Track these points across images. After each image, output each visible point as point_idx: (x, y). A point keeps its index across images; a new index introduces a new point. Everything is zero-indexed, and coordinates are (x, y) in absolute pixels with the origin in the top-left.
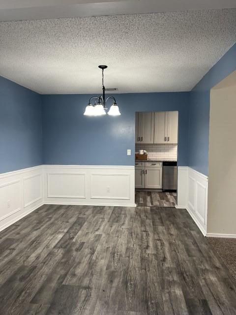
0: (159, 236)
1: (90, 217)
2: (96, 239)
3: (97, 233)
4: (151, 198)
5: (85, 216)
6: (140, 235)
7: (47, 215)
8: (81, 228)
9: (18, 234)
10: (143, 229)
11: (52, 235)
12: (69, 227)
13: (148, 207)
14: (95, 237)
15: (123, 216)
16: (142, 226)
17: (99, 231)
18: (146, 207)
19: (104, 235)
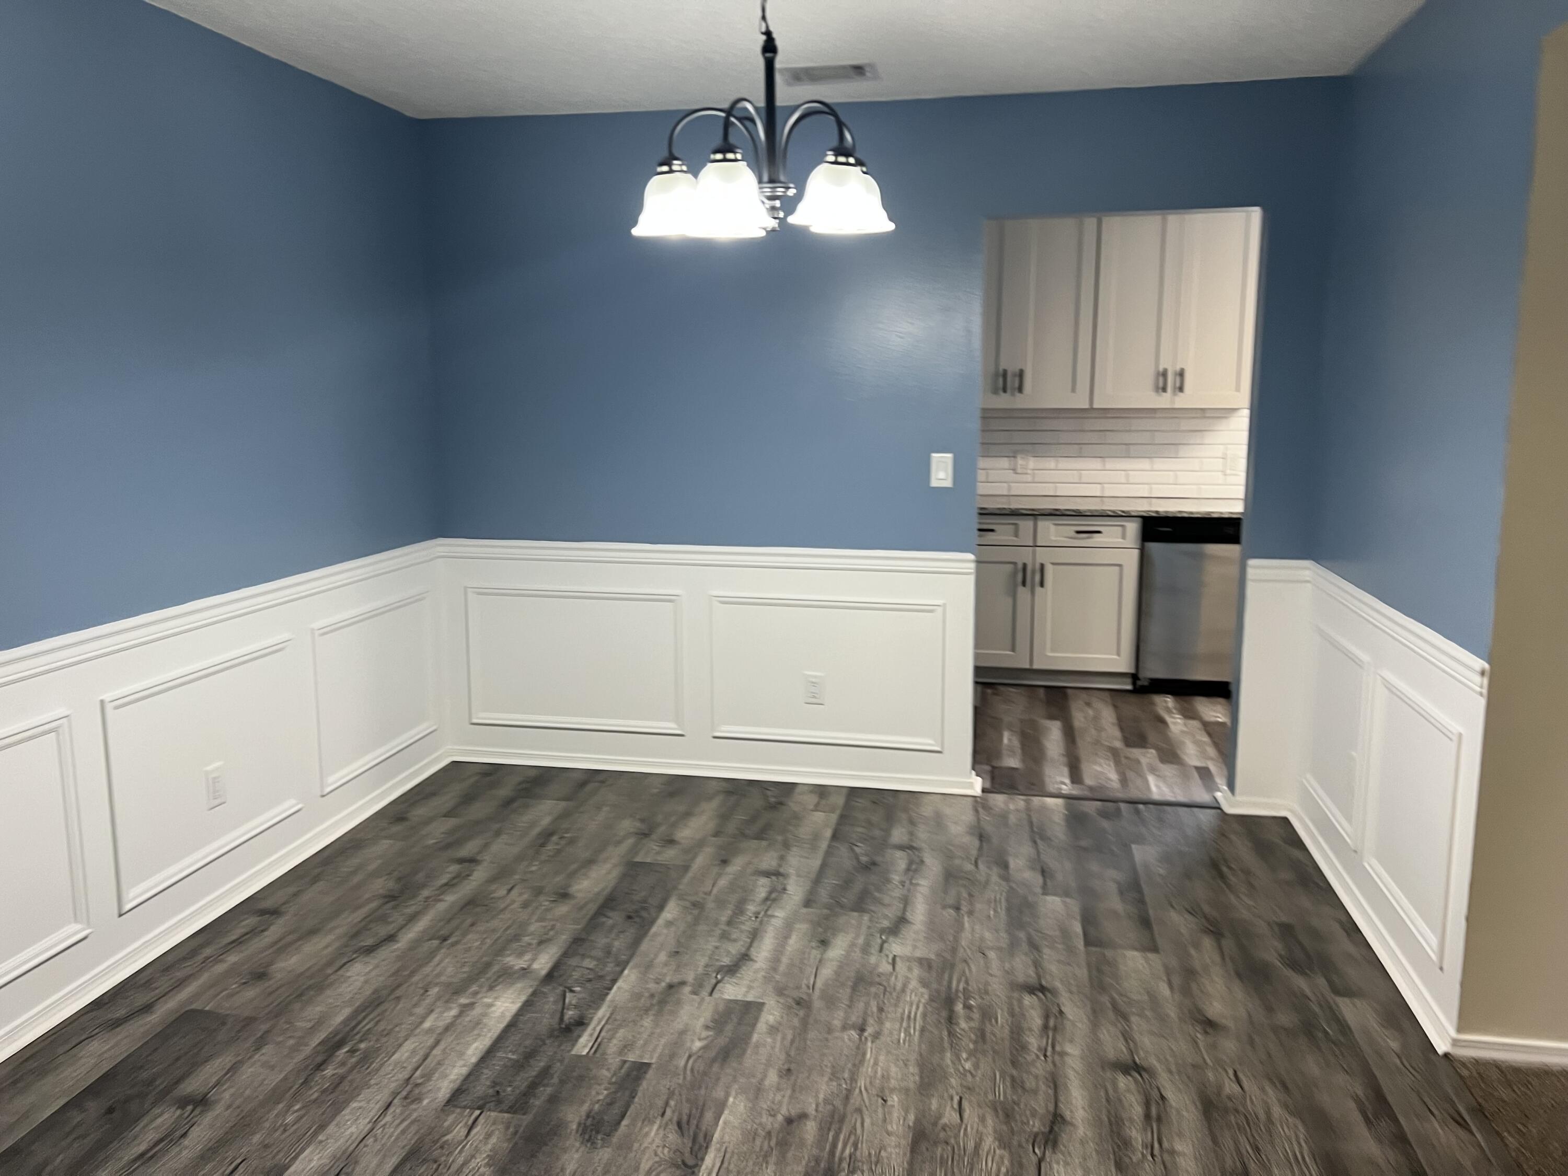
0: (1127, 1037)
1: (700, 861)
2: (722, 1041)
3: (732, 991)
4: (1070, 735)
5: (670, 855)
6: (1002, 1017)
7: (451, 843)
8: (636, 943)
9: (260, 976)
10: (1023, 969)
11: (458, 991)
12: (564, 939)
13: (1050, 801)
14: (718, 1023)
15: (900, 861)
16: (1013, 945)
17: (748, 973)
18: (1036, 800)
19: (771, 1015)
